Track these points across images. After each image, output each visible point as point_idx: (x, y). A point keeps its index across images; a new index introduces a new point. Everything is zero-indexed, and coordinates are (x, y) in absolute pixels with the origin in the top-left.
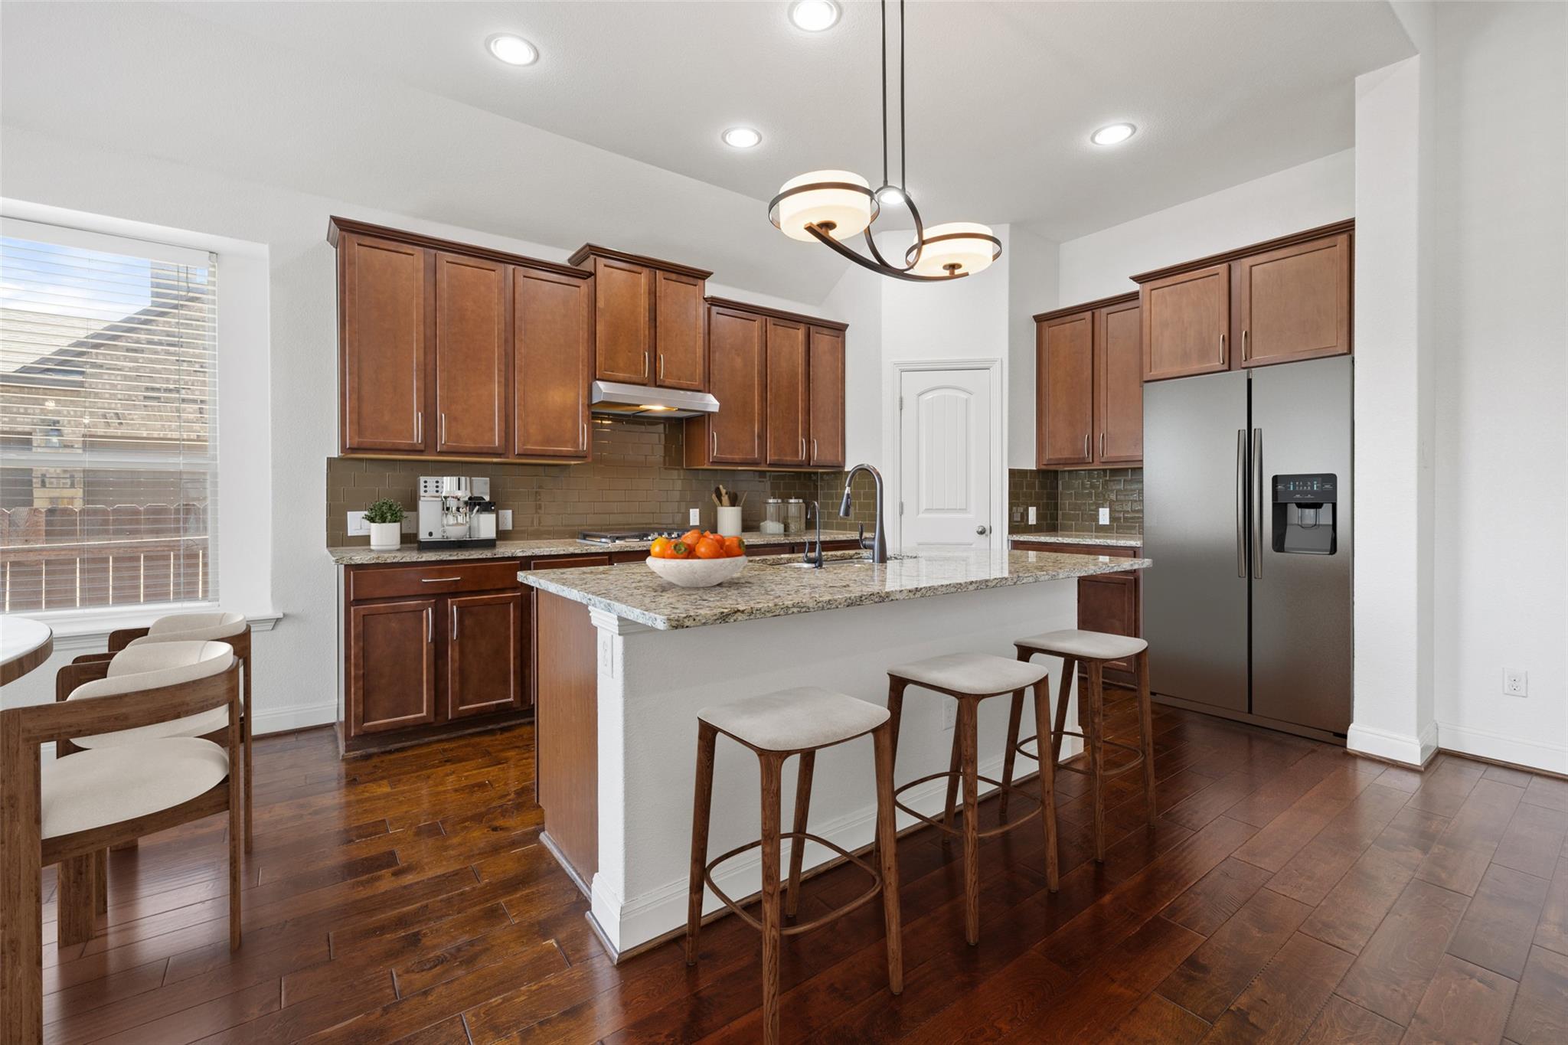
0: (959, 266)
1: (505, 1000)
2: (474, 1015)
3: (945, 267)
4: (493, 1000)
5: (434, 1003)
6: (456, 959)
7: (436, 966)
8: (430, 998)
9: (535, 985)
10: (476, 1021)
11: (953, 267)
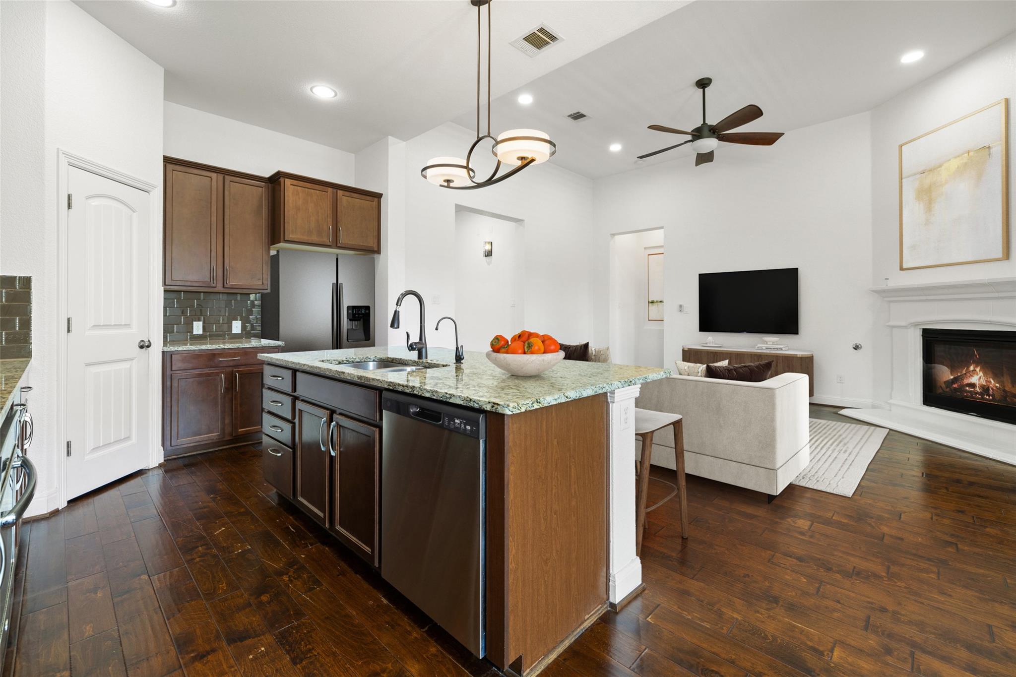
0: (453, 181)
1: (704, 621)
2: (723, 629)
3: (445, 181)
4: (708, 626)
5: (734, 653)
6: (698, 663)
7: (713, 671)
8: (734, 657)
9: (684, 614)
10: (725, 626)
11: (448, 181)
